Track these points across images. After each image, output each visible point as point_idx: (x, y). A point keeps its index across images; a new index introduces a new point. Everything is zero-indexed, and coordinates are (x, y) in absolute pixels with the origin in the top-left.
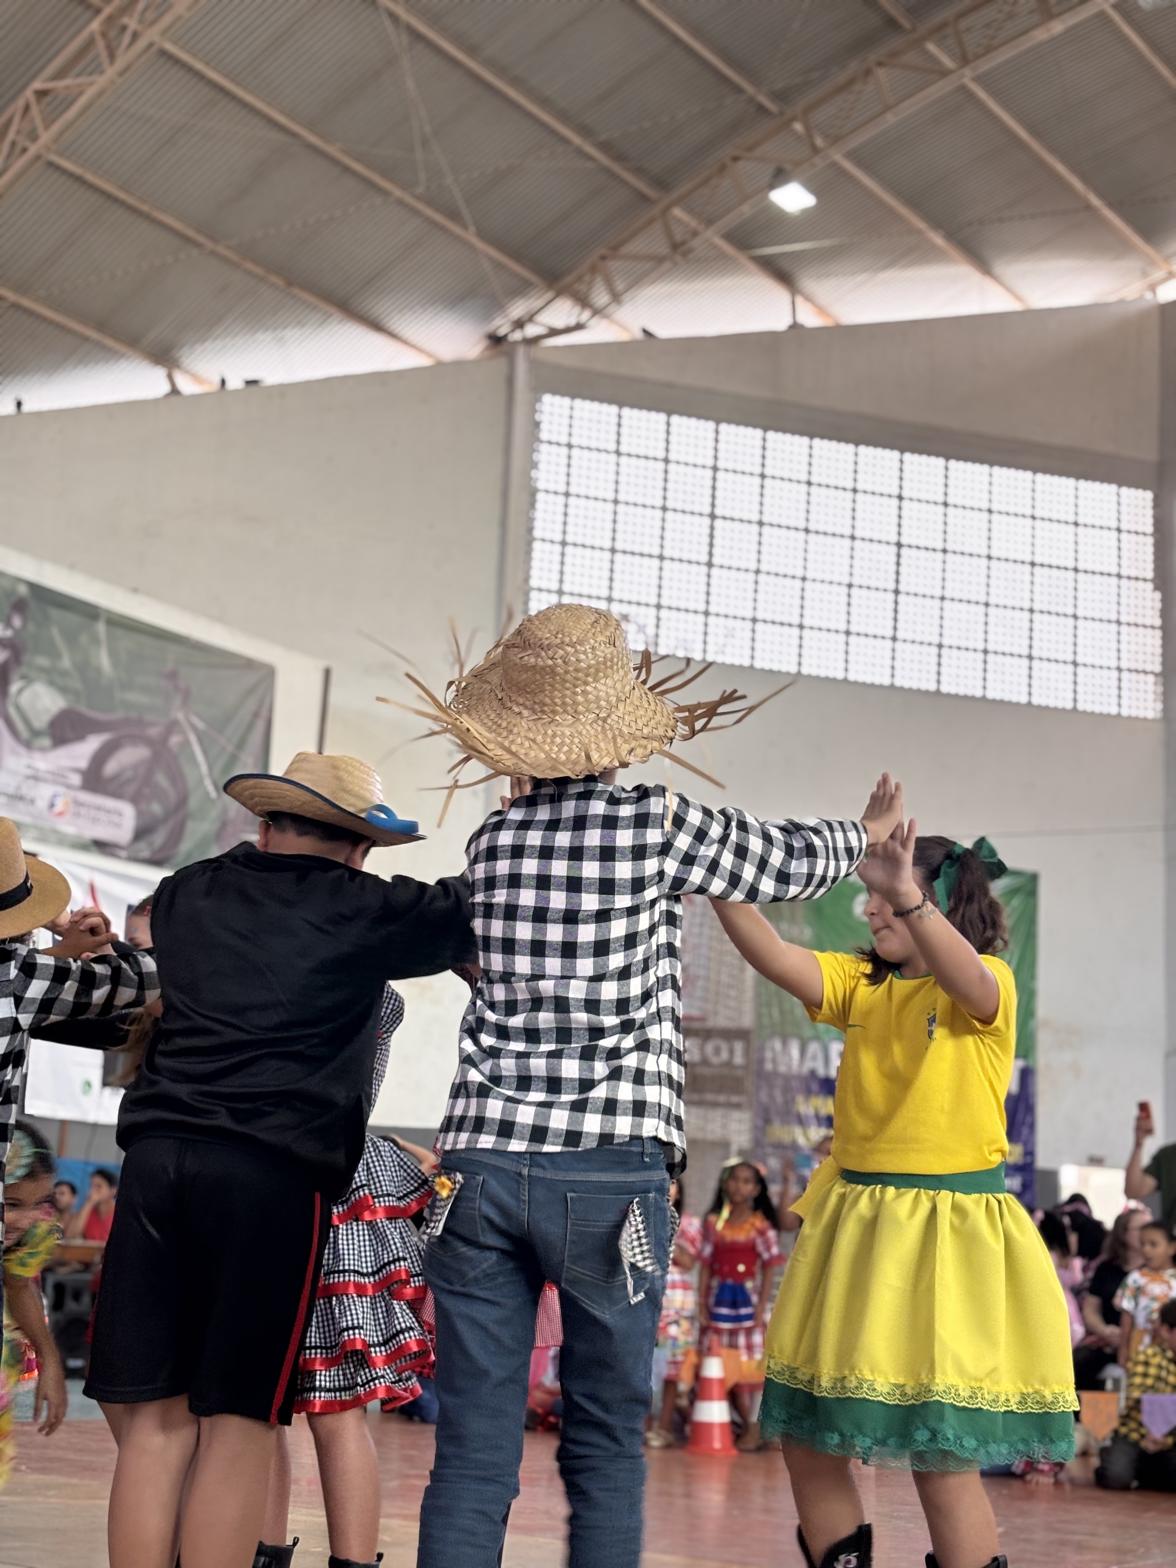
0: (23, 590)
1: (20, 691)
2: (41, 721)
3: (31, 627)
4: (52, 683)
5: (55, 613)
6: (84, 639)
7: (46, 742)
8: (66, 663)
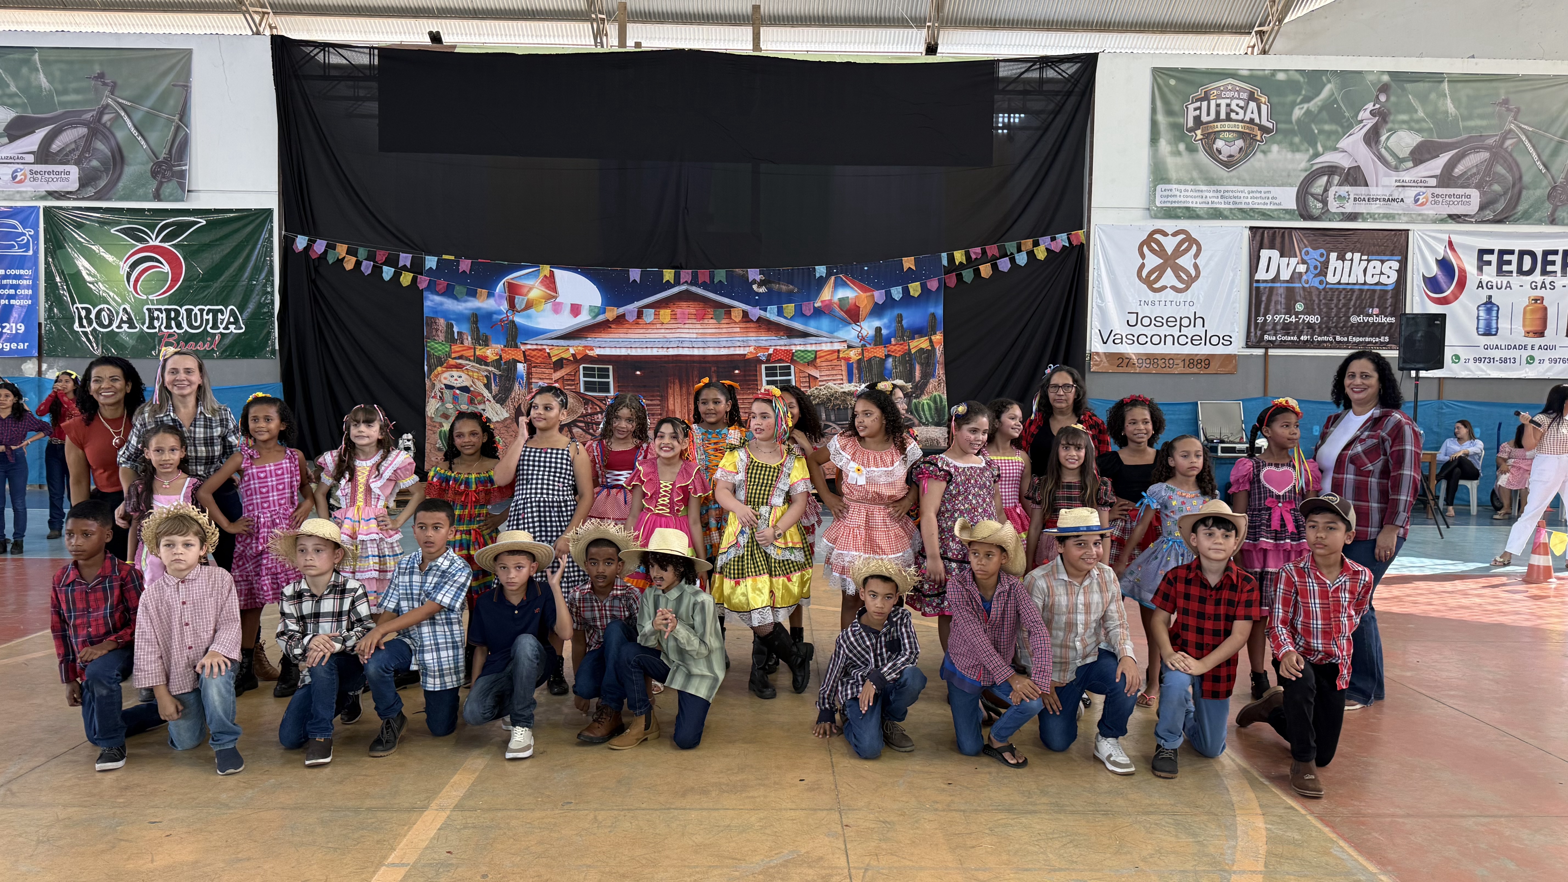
0: (1386, 78)
1: (1388, 138)
2: (1404, 153)
3: (1393, 99)
4: (1411, 129)
5: (1408, 86)
6: (1433, 96)
7: (1410, 164)
8: (1421, 114)
